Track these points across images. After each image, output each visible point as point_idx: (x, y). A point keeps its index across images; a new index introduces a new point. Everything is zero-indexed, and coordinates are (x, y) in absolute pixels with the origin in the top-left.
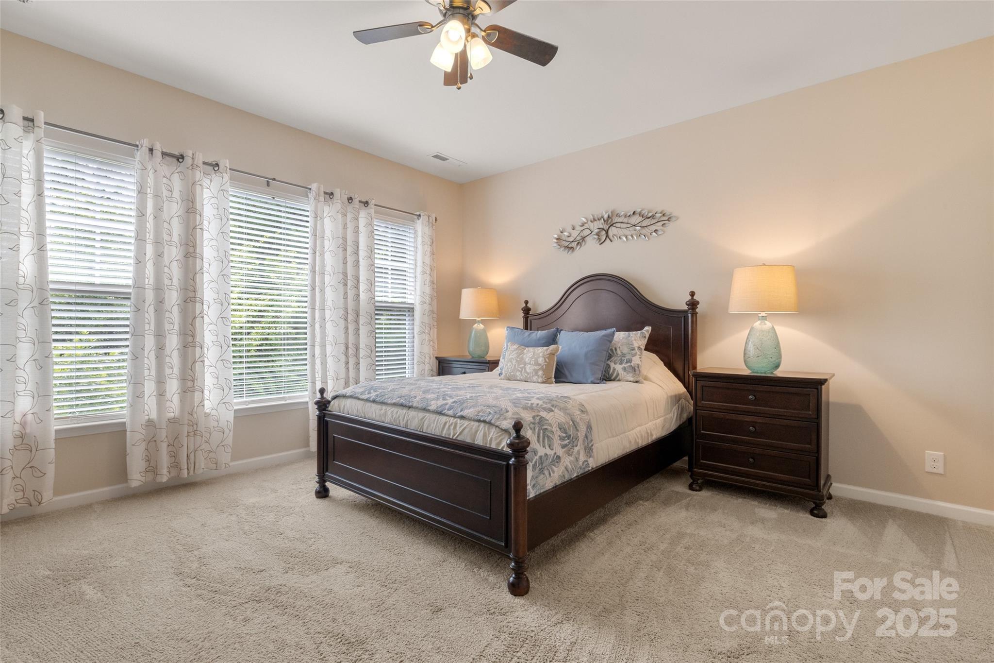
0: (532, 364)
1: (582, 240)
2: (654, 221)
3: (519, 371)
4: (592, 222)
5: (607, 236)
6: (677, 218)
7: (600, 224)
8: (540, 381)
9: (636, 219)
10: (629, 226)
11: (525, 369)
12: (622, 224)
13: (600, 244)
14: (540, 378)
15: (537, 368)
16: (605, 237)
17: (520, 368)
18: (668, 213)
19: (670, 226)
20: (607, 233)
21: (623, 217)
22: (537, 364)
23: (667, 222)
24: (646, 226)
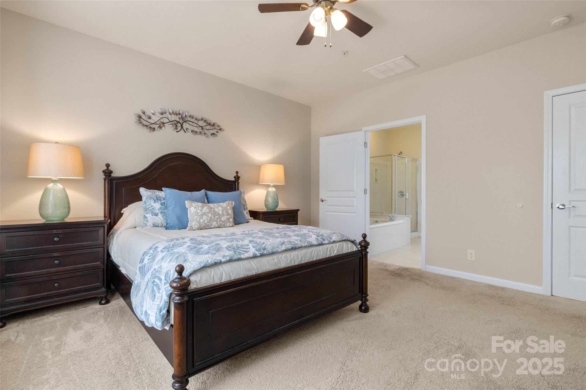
0: (225, 215)
1: (162, 125)
2: (212, 128)
3: (215, 221)
4: (170, 114)
5: (182, 127)
6: (224, 130)
7: (177, 118)
8: (231, 225)
9: (201, 123)
10: (198, 126)
11: (220, 219)
12: (193, 123)
13: (177, 132)
14: (231, 223)
15: (229, 217)
16: (180, 128)
17: (216, 218)
18: (221, 126)
19: (221, 134)
20: (182, 126)
21: (194, 119)
22: (228, 214)
23: (219, 130)
24: (208, 129)
